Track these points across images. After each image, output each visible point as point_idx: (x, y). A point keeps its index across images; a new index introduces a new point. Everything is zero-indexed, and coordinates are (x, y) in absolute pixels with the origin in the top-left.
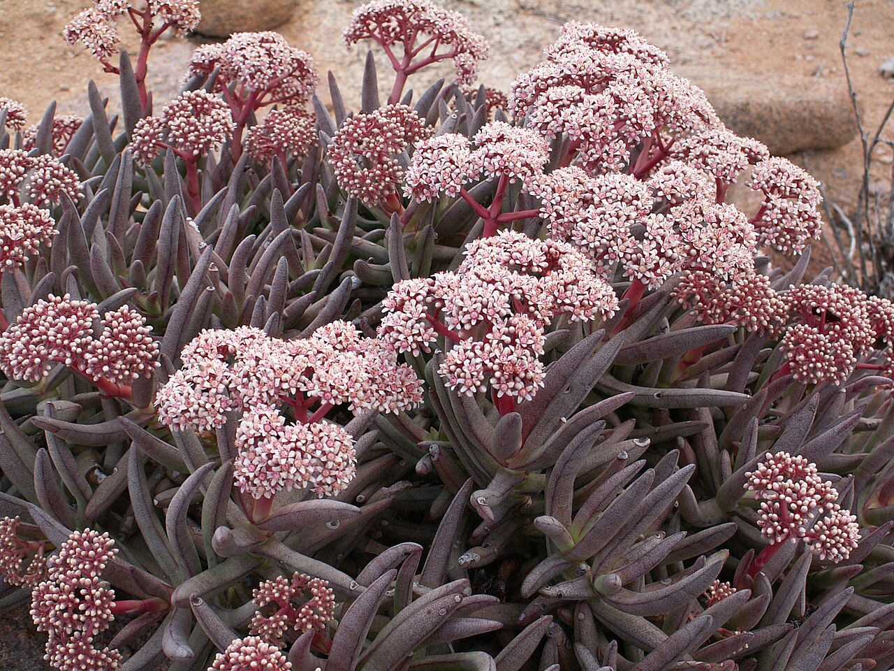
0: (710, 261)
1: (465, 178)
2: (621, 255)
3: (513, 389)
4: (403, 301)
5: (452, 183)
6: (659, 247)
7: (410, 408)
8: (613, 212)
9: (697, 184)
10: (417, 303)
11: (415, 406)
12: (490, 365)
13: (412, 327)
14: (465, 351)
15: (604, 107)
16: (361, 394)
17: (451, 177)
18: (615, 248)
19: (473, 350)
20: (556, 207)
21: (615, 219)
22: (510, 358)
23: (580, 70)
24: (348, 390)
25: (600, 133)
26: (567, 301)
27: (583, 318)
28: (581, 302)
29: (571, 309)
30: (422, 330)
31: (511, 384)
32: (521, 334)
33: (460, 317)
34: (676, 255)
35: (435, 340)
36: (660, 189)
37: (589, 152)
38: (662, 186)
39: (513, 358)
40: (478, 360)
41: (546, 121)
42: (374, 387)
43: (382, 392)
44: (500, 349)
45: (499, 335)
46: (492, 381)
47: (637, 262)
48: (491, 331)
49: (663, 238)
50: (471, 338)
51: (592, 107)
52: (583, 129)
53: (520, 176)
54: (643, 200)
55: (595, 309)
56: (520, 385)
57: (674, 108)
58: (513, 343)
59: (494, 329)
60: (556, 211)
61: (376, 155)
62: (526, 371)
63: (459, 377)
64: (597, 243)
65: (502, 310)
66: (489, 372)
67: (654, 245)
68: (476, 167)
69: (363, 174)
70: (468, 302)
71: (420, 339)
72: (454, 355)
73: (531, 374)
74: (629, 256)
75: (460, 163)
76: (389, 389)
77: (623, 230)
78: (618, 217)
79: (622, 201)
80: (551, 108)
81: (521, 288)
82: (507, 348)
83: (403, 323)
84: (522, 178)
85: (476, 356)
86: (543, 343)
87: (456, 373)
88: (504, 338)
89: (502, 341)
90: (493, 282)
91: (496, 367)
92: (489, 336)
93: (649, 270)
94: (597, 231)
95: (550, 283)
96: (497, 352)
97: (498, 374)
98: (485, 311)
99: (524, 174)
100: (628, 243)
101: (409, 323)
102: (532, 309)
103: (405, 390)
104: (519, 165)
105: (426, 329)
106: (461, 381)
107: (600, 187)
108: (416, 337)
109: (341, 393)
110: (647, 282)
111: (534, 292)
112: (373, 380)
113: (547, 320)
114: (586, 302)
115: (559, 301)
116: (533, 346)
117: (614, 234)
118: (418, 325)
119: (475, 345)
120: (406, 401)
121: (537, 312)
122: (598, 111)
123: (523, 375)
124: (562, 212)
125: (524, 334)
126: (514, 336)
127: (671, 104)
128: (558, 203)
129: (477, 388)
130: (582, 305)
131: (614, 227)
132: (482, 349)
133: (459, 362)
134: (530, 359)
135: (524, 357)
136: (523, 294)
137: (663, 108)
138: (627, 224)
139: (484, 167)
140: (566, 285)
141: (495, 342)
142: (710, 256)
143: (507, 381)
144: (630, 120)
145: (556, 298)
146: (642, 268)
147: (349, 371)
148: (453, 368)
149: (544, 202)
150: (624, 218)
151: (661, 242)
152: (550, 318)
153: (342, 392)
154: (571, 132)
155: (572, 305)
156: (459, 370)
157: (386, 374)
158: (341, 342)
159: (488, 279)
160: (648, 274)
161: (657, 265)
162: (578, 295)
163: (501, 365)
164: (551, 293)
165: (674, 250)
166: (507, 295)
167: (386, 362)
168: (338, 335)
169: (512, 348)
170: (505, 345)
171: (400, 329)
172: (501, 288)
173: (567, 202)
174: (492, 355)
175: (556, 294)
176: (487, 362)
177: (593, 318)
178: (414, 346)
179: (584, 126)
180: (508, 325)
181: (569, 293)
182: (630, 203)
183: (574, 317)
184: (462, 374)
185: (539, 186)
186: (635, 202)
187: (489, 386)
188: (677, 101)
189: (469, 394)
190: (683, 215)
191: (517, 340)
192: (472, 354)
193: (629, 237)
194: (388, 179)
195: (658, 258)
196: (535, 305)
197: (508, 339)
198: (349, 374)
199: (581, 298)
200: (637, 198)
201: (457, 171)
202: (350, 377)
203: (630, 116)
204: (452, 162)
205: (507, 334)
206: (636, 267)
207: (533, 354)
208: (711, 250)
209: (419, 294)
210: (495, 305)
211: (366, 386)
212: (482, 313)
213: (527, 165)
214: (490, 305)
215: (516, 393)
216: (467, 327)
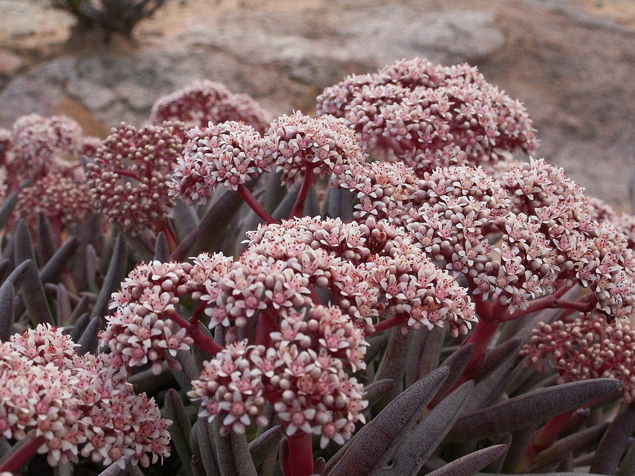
0: (593, 278)
1: (252, 164)
2: (471, 263)
3: (314, 422)
4: (141, 289)
5: (234, 170)
6: (523, 253)
7: (146, 461)
8: (458, 207)
9: (565, 187)
10: (163, 291)
11: (155, 459)
12: (275, 379)
13: (152, 325)
14: (234, 358)
15: (437, 102)
16: (59, 425)
17: (233, 163)
18: (462, 253)
19: (247, 356)
20: (377, 203)
21: (460, 216)
22: (310, 367)
23: (403, 74)
24: (35, 417)
25: (432, 132)
26: (401, 296)
27: (426, 322)
28: (423, 298)
29: (407, 308)
30: (167, 331)
31: (310, 413)
32: (328, 330)
33: (229, 306)
34: (547, 266)
35: (188, 348)
36: (518, 187)
37: (417, 158)
38: (522, 183)
39: (315, 367)
40: (256, 372)
41: (361, 120)
42: (86, 421)
43: (97, 430)
44: (292, 355)
45: (291, 332)
46: (278, 406)
47: (494, 272)
48: (278, 329)
49: (528, 242)
50: (246, 340)
51: (421, 101)
52: (410, 126)
53: (328, 161)
54: (497, 196)
55: (444, 311)
56: (326, 416)
57: (518, 126)
58: (316, 347)
59: (284, 324)
60: (376, 208)
61: (143, 167)
62: (336, 394)
63: (222, 399)
64: (436, 246)
65: (298, 296)
66: (272, 392)
67: (516, 250)
68: (268, 152)
69: (125, 188)
70: (241, 281)
71: (162, 344)
72: (217, 365)
73: (344, 398)
74: (481, 266)
75: (245, 145)
76: (110, 426)
77: (472, 230)
78: (465, 213)
79: (468, 195)
80: (366, 106)
81: (329, 270)
82: (304, 353)
83: (137, 317)
84: (331, 165)
85: (252, 365)
86: (364, 350)
87: (217, 394)
88: (300, 337)
89: (297, 343)
90: (285, 258)
91: (284, 382)
92: (274, 335)
93: (511, 284)
94: (436, 230)
95: (375, 269)
96: (287, 359)
97: (287, 394)
98: (269, 293)
99: (333, 160)
100: (480, 247)
101: (148, 319)
102: (346, 302)
103: (137, 429)
104: (327, 148)
105: (174, 331)
106: (224, 405)
107: (437, 182)
108: (156, 341)
109: (23, 419)
110: (508, 301)
111: (349, 278)
112: (85, 410)
113: (369, 321)
114: (431, 299)
115: (388, 296)
116: (348, 352)
117: (460, 236)
118: (160, 322)
119: (252, 349)
120: (139, 448)
121: (353, 308)
122: (429, 106)
123: (330, 399)
124: (385, 210)
125: (334, 332)
126: (316, 334)
127: (513, 121)
128: (380, 198)
129: (254, 418)
130: (424, 303)
131: (459, 226)
132: (263, 355)
133: (223, 375)
134: (342, 374)
135: (334, 370)
136: (332, 279)
137: (505, 124)
138: (479, 223)
139: (279, 151)
140: (399, 273)
141: (285, 343)
142: (593, 272)
143: (303, 408)
144: (469, 121)
145: (383, 292)
146: (502, 280)
147: (41, 388)
148: (212, 384)
149: (360, 195)
150: (472, 214)
151: (526, 246)
152: (374, 320)
153: (26, 420)
154: (394, 130)
155: (409, 302)
156: (222, 388)
157: (106, 401)
158: (42, 354)
159: (277, 254)
160: (510, 289)
161: (522, 278)
162: (418, 288)
163: (293, 380)
164: (377, 284)
165: (545, 260)
166: (307, 276)
167: (109, 382)
168: (39, 344)
169: (313, 353)
170: (301, 348)
171: (132, 327)
172: (298, 266)
173: (392, 198)
174: (279, 364)
175: (384, 285)
176: (270, 374)
177: (441, 324)
178: (154, 355)
179: (410, 122)
180: (307, 318)
181: (403, 285)
182: (479, 198)
183: (411, 322)
184: (227, 395)
185: (353, 177)
186: (487, 197)
187: (273, 416)
188: (521, 119)
189: (239, 429)
190: (553, 217)
191: (322, 341)
192: (245, 362)
193: (480, 240)
194: (156, 195)
195: (522, 267)
196: (352, 299)
197: (306, 339)
198: (42, 392)
199: (422, 292)
200: (489, 193)
201: (242, 154)
202: (42, 397)
203: (469, 116)
204: (235, 145)
205: (306, 332)
206: (492, 279)
207: (347, 367)
208: (592, 264)
209: (168, 278)
210: (286, 285)
211: (72, 417)
212: (263, 297)
213: (339, 149)
214: (278, 285)
215: (317, 430)
216: (240, 322)
